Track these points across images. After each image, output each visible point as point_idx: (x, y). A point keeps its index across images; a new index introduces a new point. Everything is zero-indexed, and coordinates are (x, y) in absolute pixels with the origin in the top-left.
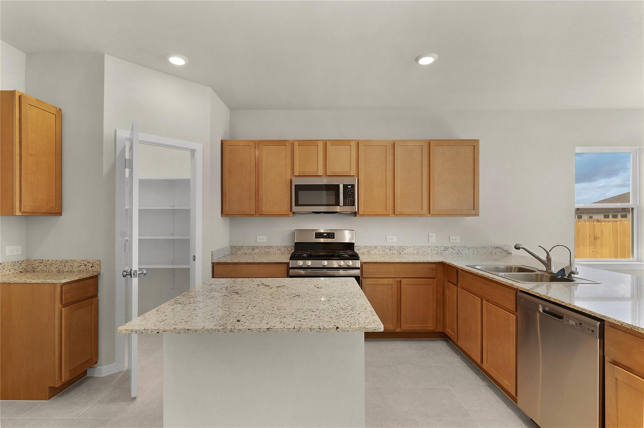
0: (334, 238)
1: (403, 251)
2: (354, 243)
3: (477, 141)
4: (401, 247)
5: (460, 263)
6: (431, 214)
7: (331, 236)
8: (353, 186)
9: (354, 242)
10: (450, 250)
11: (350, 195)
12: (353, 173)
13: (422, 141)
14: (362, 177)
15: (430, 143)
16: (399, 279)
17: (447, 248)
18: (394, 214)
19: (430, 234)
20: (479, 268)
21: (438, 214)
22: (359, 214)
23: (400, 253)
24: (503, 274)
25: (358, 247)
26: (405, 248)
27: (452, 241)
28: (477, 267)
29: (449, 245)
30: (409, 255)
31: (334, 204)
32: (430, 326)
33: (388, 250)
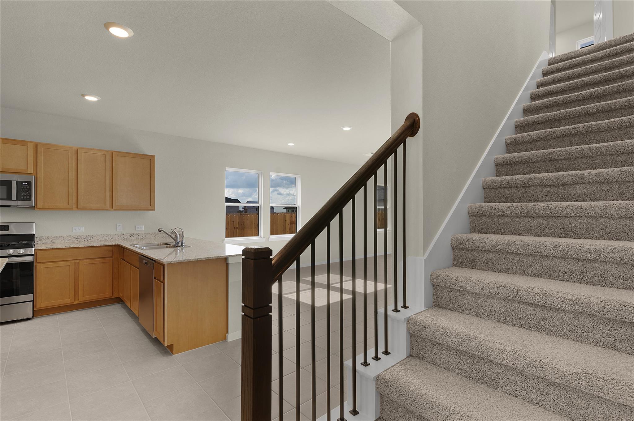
0: (8, 230)
1: (90, 239)
2: (34, 235)
3: (153, 157)
4: (88, 235)
5: (126, 245)
6: (113, 208)
7: (3, 228)
8: (29, 183)
9: (34, 233)
10: (136, 236)
11: (26, 191)
12: (31, 170)
13: (105, 151)
14: (41, 176)
15: (113, 153)
16: (78, 261)
17: (133, 234)
18: (77, 208)
19: (118, 225)
20: (137, 246)
21: (120, 209)
22: (38, 208)
23: (87, 241)
24: (144, 248)
25: (40, 238)
26: (92, 236)
27: (137, 230)
28: (136, 245)
29: (134, 232)
30: (97, 242)
31: (6, 198)
32: (107, 294)
33: (74, 239)
